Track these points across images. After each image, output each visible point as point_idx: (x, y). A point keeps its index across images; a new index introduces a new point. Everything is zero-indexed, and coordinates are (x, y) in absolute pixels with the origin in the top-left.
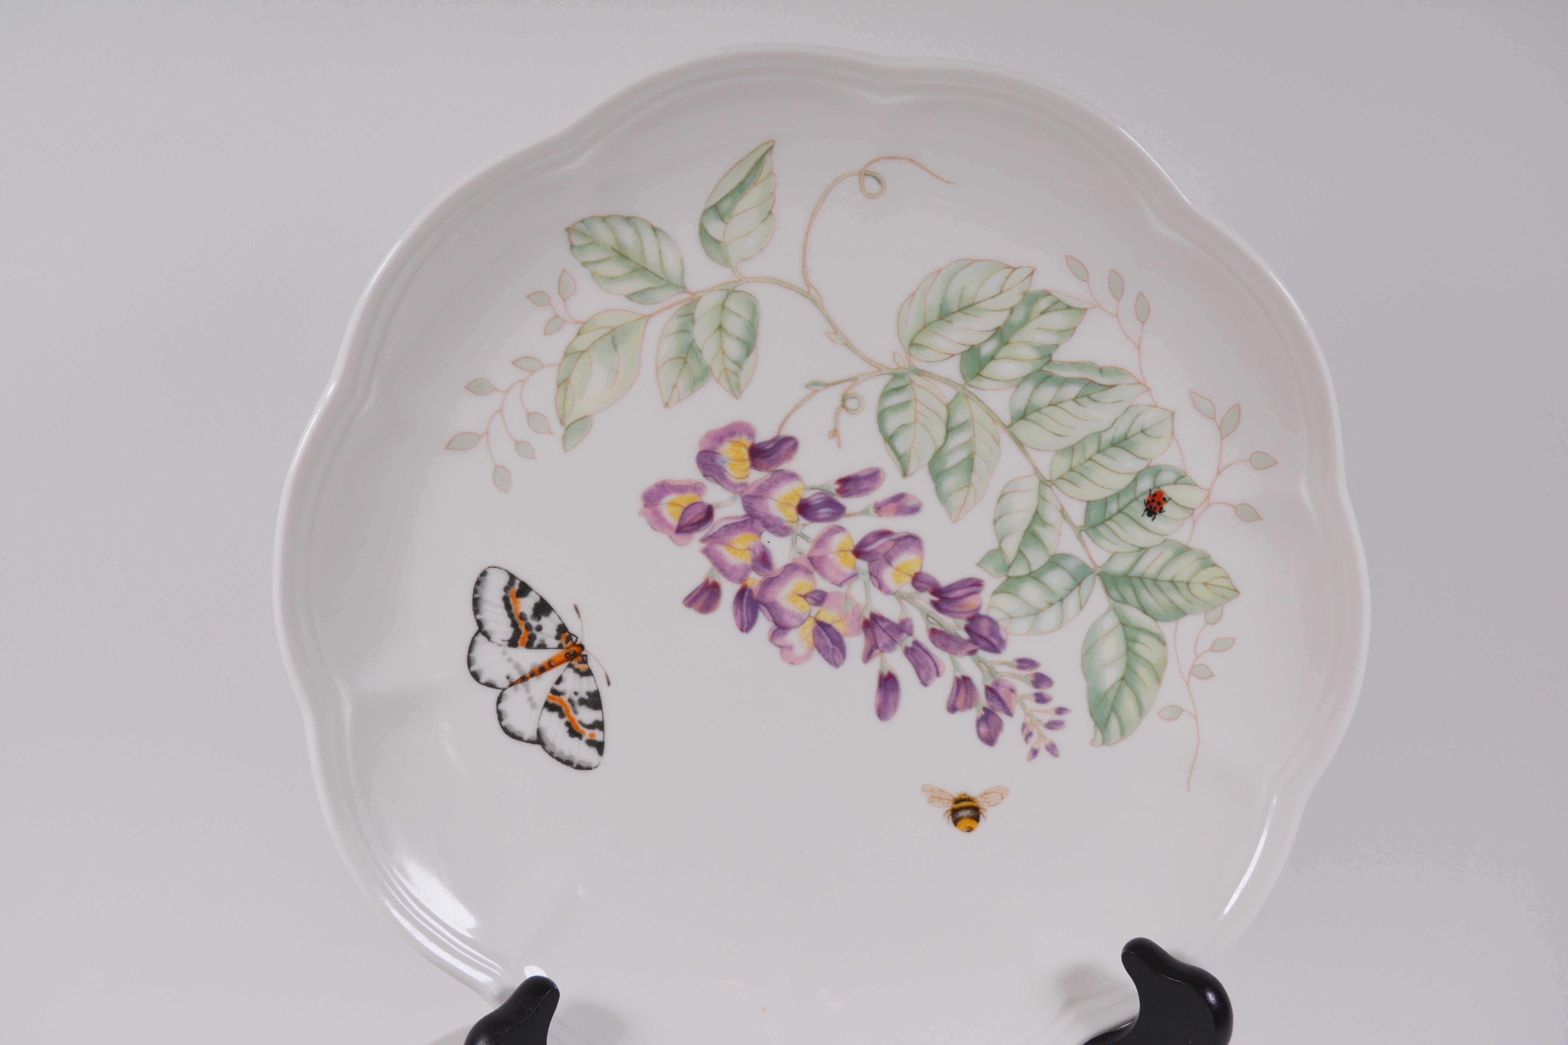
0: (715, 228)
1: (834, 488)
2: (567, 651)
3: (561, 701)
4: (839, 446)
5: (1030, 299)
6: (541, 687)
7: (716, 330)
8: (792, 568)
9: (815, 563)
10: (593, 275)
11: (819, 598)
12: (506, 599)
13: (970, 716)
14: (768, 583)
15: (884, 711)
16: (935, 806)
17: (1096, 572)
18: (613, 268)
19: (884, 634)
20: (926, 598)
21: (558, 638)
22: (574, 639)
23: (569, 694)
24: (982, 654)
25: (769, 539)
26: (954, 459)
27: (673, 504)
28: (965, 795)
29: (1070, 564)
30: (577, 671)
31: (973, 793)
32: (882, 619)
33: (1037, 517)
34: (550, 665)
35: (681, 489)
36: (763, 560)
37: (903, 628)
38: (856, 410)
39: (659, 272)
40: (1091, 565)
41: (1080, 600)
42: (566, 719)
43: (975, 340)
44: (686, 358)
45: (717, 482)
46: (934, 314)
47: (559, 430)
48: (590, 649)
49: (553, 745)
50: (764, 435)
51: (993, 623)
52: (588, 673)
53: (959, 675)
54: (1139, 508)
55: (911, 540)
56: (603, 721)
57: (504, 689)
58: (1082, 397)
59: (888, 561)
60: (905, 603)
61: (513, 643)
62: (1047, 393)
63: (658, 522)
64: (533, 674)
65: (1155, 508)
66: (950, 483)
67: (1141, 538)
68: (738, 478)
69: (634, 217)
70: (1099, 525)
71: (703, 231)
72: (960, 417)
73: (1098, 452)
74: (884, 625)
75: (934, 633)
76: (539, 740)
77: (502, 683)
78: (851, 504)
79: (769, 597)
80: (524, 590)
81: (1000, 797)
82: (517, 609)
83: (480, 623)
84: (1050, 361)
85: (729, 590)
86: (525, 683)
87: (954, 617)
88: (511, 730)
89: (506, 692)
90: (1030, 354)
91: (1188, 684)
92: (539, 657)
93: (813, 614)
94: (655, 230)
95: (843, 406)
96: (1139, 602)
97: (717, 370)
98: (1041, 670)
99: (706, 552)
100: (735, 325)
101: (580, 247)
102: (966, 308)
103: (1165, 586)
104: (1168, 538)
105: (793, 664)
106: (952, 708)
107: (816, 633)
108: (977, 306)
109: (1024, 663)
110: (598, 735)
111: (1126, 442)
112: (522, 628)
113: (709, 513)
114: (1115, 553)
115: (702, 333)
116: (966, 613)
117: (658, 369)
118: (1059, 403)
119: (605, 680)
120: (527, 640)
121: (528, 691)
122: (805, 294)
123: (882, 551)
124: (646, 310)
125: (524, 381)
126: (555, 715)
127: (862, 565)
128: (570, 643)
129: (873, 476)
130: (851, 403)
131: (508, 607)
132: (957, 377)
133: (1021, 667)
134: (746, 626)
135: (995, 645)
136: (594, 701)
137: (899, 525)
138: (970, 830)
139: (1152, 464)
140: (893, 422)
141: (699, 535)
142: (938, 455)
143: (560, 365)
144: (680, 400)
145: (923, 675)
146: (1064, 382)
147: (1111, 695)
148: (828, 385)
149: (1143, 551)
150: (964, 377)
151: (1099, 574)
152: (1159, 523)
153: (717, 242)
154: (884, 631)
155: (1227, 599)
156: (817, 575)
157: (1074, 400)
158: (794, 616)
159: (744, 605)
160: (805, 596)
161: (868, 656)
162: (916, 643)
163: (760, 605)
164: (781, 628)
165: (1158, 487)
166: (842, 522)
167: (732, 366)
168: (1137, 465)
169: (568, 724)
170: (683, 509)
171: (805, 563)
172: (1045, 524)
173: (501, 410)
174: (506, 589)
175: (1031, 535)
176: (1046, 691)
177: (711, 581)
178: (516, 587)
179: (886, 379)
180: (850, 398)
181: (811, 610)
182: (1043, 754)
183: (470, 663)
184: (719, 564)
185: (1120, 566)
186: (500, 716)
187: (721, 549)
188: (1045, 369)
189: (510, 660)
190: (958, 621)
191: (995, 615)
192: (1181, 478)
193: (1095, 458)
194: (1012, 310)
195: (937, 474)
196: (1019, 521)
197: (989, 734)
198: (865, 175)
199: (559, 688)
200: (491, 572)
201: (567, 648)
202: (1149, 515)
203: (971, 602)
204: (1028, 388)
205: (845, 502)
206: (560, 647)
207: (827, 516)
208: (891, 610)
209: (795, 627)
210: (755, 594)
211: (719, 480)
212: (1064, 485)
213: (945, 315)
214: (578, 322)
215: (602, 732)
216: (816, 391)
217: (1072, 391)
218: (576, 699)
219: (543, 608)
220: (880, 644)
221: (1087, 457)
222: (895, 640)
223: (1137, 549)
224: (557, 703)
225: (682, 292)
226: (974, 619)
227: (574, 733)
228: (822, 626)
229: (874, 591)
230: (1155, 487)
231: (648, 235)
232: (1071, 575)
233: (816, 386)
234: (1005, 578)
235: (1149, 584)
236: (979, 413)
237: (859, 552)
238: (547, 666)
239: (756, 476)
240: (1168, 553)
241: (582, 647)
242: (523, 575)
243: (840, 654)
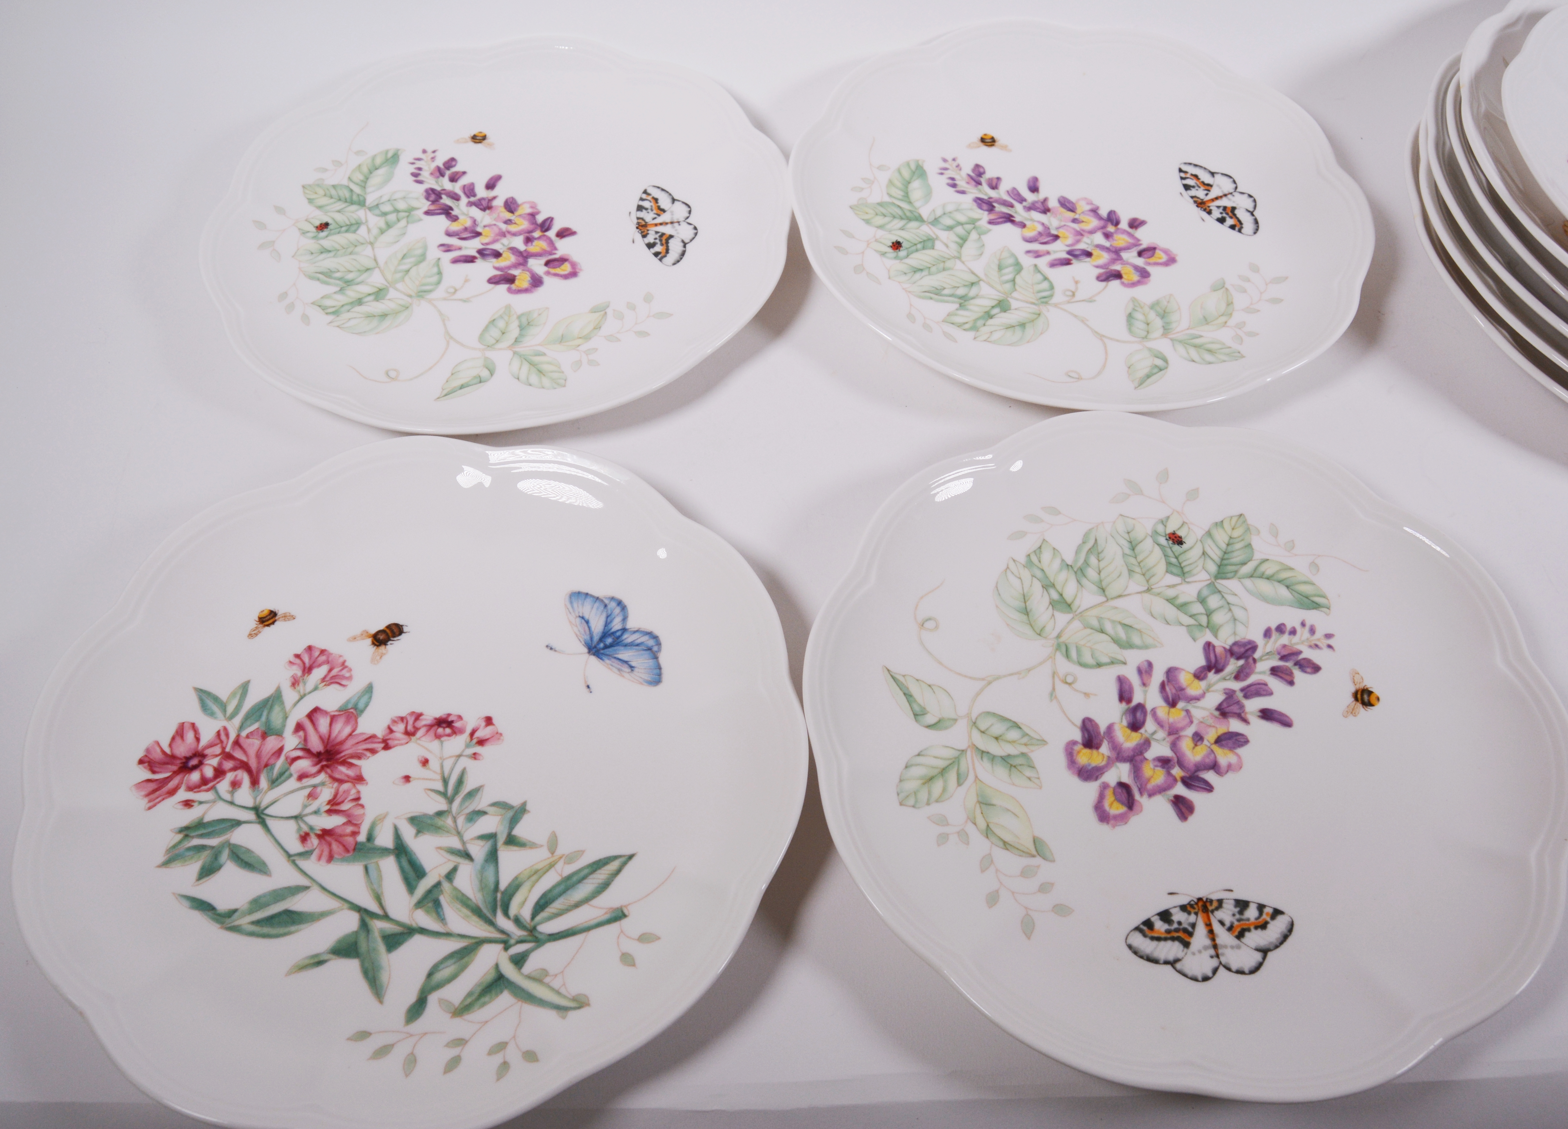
0: (930, 719)
1: (1124, 706)
2: (1201, 909)
3: (1238, 926)
4: (1096, 695)
5: (1029, 564)
6: (1224, 937)
7: (998, 742)
8: (1174, 746)
9: (1174, 732)
10: (937, 801)
11: (1198, 738)
12: (1153, 939)
13: (1298, 674)
14: (1181, 764)
15: (1285, 722)
16: (1358, 713)
17: (1213, 580)
18: (937, 787)
19: (1232, 707)
20: (1212, 676)
21: (1189, 913)
22: (1192, 903)
23: (1234, 920)
24: (1257, 655)
25: (1150, 754)
26: (1122, 634)
27: (1111, 805)
28: (1353, 693)
29: (1205, 592)
30: (1217, 909)
31: (1353, 689)
32: (1220, 705)
33: (1171, 601)
34: (1209, 925)
35: (1101, 797)
36: (1164, 762)
37: (1230, 695)
38: (1074, 678)
39: (948, 762)
40: (1209, 582)
41: (1230, 594)
42: (1252, 928)
43: (1046, 601)
44: (1011, 765)
45: (1102, 774)
46: (1025, 618)
47: (1038, 860)
48: (1203, 893)
49: (1271, 943)
50: (1077, 735)
51: (1236, 644)
52: (1220, 902)
53: (1269, 672)
54: (1176, 547)
55: (1171, 673)
56: (1258, 904)
57: (1221, 963)
58: (1098, 557)
59: (1182, 689)
60: (1211, 689)
61: (1187, 945)
62: (1091, 573)
63: (1121, 819)
64: (1213, 940)
65: (1178, 540)
66: (1136, 640)
67: (1195, 553)
68: (1103, 760)
69: (907, 764)
70: (1183, 571)
71: (929, 727)
72: (1095, 623)
73: (1136, 558)
74: (1225, 705)
75: (1237, 677)
76: (1265, 952)
77: (1214, 963)
78: (1137, 699)
79: (1191, 766)
80: (1148, 924)
81: (1357, 675)
82: (1162, 933)
83: (1166, 963)
84: (1071, 566)
85: (1180, 789)
86: (1219, 947)
87: (1228, 664)
88: (1253, 968)
89: (1223, 962)
90: (1063, 575)
91: (1296, 555)
92: (1201, 931)
93: (1209, 744)
94: (919, 755)
95: (1070, 684)
96: (1239, 565)
97: (1024, 750)
98: (1274, 627)
99: (1150, 795)
100: (998, 728)
101: (916, 801)
102: (1025, 598)
103: (1230, 549)
104: (1199, 538)
105: (1241, 768)
106: (1291, 683)
107: (1221, 746)
108: (1025, 593)
109: (1267, 633)
110: (1268, 910)
111: (1133, 543)
112: (1176, 935)
113: (1122, 785)
114: (1203, 568)
115: (996, 749)
116: (1226, 657)
117: (1014, 784)
118: (1099, 569)
119: (1227, 892)
120: (1186, 935)
121: (1225, 947)
122: (990, 683)
123: (1174, 691)
124: (971, 777)
125: (997, 870)
126: (1247, 934)
127: (1181, 705)
128: (1195, 906)
129: (1122, 681)
130: (1069, 680)
131: (1158, 939)
132: (1069, 616)
133: (1270, 637)
134: (1208, 788)
135: (1252, 647)
136: (1242, 905)
137: (1158, 676)
138: (1378, 699)
139: (1150, 534)
140: (1088, 659)
141: (1137, 796)
142: (1116, 641)
143: (992, 843)
144: (1039, 778)
145: (1265, 693)
146: (1086, 563)
147: (1296, 594)
148: (1054, 689)
149: (1205, 553)
150: (1069, 613)
151: (1215, 580)
152: (1189, 542)
153: (939, 721)
154: (1228, 707)
155: (1245, 521)
156: (1183, 733)
157: (1099, 561)
158: (1207, 756)
159: (1193, 783)
160: (1196, 745)
161: (1245, 721)
162: (1242, 690)
163: (1196, 774)
164: (1214, 766)
165: (1166, 535)
166: (1149, 707)
167: (1025, 740)
168: (1149, 542)
169: (1256, 928)
170: (1116, 802)
171: (1172, 737)
172: (1176, 598)
173: (1013, 893)
174: (1145, 936)
175: (1182, 607)
176: (1289, 627)
177: (1172, 798)
178: (1145, 928)
179: (1058, 654)
180: (1065, 679)
181: (1205, 745)
182: (1330, 642)
183: (1195, 979)
184: (1161, 790)
185: (1213, 568)
186: (1240, 972)
187: (1150, 786)
188: (1075, 569)
189: (1200, 952)
190: (1230, 663)
191: (1230, 641)
192: (1164, 522)
193: (1139, 560)
194: (1033, 576)
195: (1128, 645)
196: (1171, 612)
197: (1312, 668)
198: (922, 625)
199: (1228, 924)
200: (1130, 941)
201: (1199, 909)
202: (1182, 544)
203: (1219, 650)
204: (1084, 581)
205: (1135, 702)
206: (1196, 914)
207: (1142, 715)
208: (1215, 698)
209: (1215, 757)
210: (1187, 775)
211: (1102, 772)
212: (1152, 581)
213: (1026, 612)
214: (966, 822)
215: (1267, 907)
216: (1056, 697)
217: (1093, 560)
218: (1238, 916)
219: (1165, 916)
220: (1238, 711)
221: (1137, 564)
222: (1237, 702)
223: (1203, 557)
224: (1239, 929)
225: (966, 753)
226: (1231, 652)
227: (1263, 926)
228: (1219, 741)
229: (1200, 704)
230: (1165, 536)
231: (920, 760)
232: (1213, 594)
233: (1053, 695)
234: (1207, 630)
235: (1226, 556)
236: (1095, 612)
237: (1172, 704)
238: (1209, 928)
239: (1105, 749)
240: (1210, 541)
241: (1200, 899)
242: (1138, 920)
243: (1240, 737)
